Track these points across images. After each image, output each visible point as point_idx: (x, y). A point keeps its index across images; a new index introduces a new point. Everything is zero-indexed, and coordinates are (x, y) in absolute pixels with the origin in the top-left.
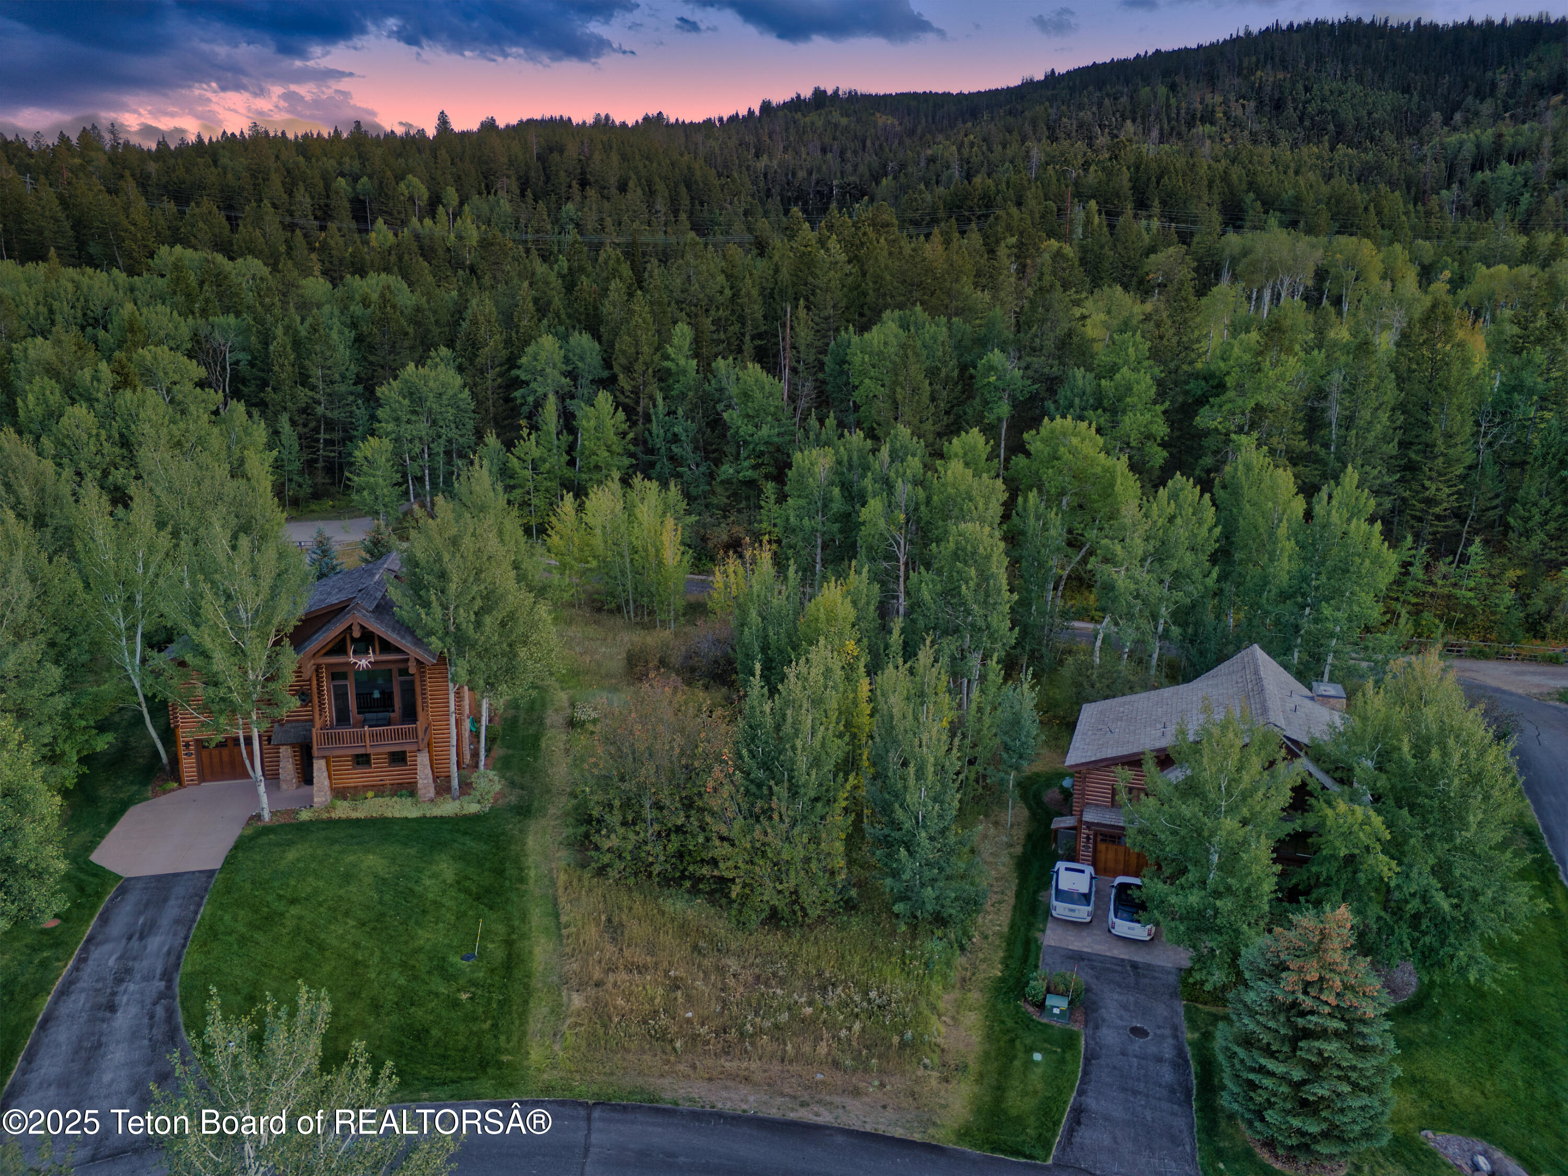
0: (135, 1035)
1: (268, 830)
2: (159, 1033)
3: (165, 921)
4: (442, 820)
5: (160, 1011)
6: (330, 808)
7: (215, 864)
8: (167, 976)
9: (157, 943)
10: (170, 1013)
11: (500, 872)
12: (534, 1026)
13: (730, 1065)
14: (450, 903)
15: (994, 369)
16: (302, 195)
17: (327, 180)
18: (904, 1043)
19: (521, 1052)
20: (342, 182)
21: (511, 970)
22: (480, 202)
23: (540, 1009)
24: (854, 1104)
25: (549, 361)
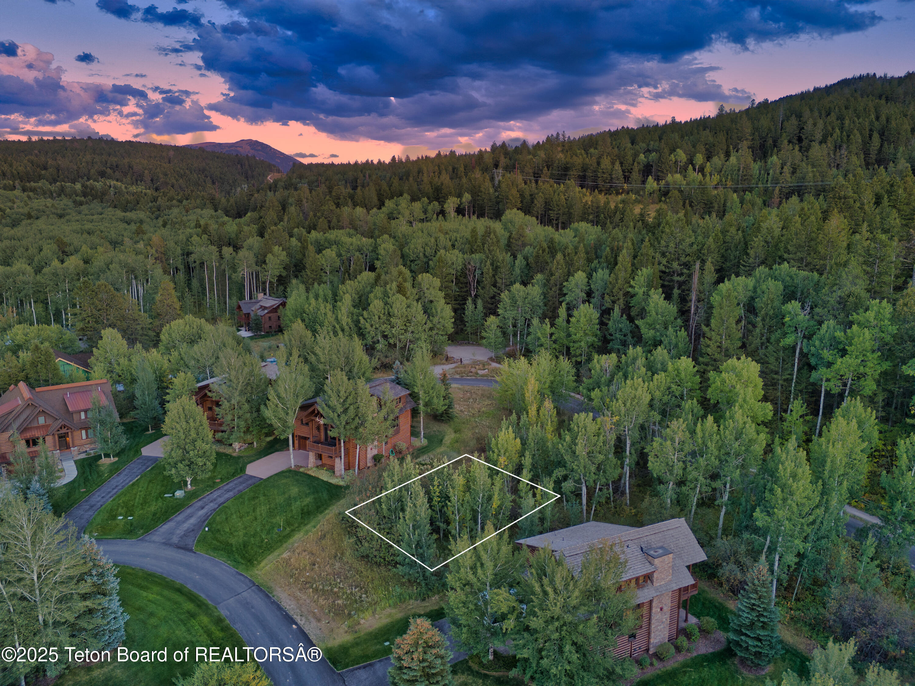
0: (200, 517)
1: (290, 471)
2: (202, 519)
3: (236, 490)
4: (330, 484)
5: (209, 514)
6: (310, 469)
7: (265, 478)
8: (220, 505)
9: (227, 496)
13: (298, 593)
14: (294, 512)
15: (790, 313)
16: (617, 166)
17: (636, 155)
18: (349, 614)
19: (259, 563)
20: (642, 156)
21: (284, 538)
22: (717, 161)
23: (276, 553)
24: (314, 623)
25: (577, 285)
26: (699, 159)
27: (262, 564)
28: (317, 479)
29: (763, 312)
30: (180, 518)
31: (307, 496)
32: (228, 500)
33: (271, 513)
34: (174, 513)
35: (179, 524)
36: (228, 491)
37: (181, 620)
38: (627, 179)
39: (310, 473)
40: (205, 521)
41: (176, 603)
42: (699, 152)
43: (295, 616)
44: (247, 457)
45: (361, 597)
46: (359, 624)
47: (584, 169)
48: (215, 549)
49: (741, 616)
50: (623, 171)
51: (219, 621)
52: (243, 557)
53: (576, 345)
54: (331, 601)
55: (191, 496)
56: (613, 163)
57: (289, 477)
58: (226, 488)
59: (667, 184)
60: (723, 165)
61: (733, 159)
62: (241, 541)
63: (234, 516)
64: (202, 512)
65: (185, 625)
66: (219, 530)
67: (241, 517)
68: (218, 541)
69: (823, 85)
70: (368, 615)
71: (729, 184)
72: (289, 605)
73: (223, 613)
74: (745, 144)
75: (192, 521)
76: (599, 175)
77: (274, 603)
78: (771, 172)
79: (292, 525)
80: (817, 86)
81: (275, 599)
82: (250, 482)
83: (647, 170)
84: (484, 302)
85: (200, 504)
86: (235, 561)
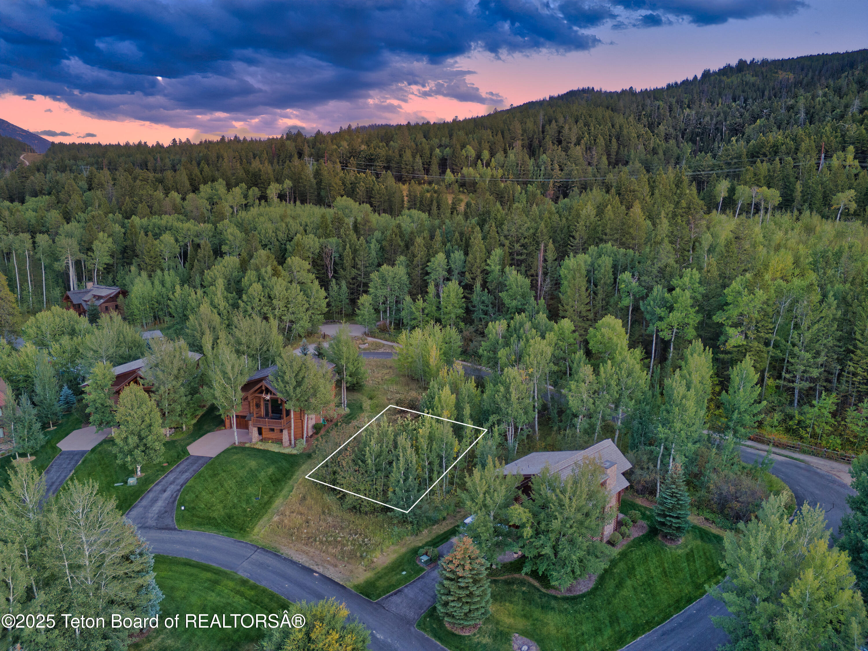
0: (166, 499)
1: (236, 448)
2: (171, 500)
3: (191, 470)
4: (283, 454)
5: (175, 495)
6: (256, 444)
7: (214, 456)
8: (182, 486)
9: (185, 476)
10: (177, 496)
11: (285, 475)
12: (261, 522)
13: (305, 548)
14: (263, 481)
15: (624, 281)
16: (418, 159)
17: (432, 150)
18: (361, 556)
19: (252, 529)
20: (438, 151)
21: (266, 505)
22: (500, 156)
23: (265, 518)
24: (332, 569)
25: (439, 265)
26: (486, 154)
27: (256, 530)
28: (268, 451)
29: (602, 282)
30: (144, 503)
31: (268, 466)
32: (187, 480)
33: (240, 484)
34: (135, 499)
35: (146, 508)
36: (183, 472)
37: (208, 588)
38: (427, 171)
39: (258, 446)
40: (174, 502)
41: (191, 575)
42: (485, 149)
43: (311, 567)
44: (182, 440)
45: (363, 541)
46: (373, 562)
47: (389, 160)
48: (200, 524)
49: (665, 503)
50: (423, 164)
51: (244, 582)
52: (232, 526)
53: (447, 317)
54: (339, 548)
55: (145, 482)
56: (414, 157)
57: (238, 453)
58: (178, 470)
59: (463, 176)
60: (505, 161)
61: (512, 156)
62: (223, 514)
63: (204, 493)
64: (166, 495)
65: (213, 591)
66: (194, 508)
67: (212, 493)
68: (198, 517)
69: (556, 95)
70: (378, 554)
71: (511, 177)
72: (302, 559)
73: (242, 574)
74: (518, 144)
75: (160, 504)
76: (403, 166)
77: (285, 559)
78: (543, 168)
79: (268, 493)
80: (552, 95)
81: (284, 555)
82: (200, 462)
83: (443, 164)
84: (348, 283)
85: (159, 488)
86: (226, 531)
